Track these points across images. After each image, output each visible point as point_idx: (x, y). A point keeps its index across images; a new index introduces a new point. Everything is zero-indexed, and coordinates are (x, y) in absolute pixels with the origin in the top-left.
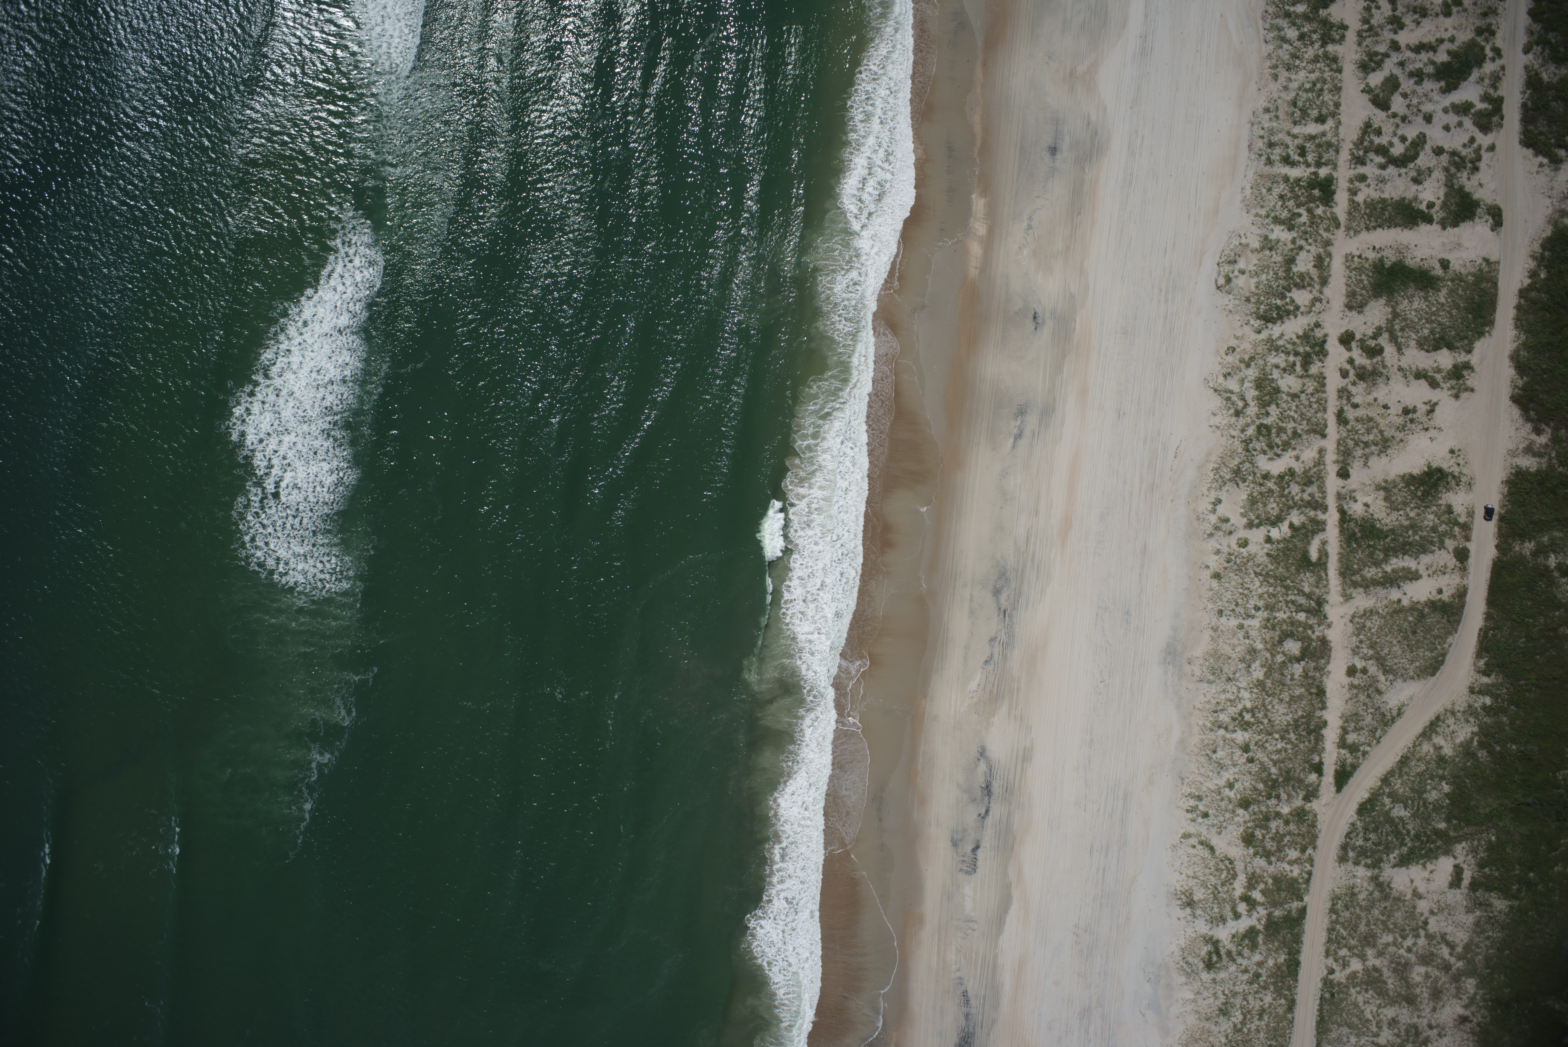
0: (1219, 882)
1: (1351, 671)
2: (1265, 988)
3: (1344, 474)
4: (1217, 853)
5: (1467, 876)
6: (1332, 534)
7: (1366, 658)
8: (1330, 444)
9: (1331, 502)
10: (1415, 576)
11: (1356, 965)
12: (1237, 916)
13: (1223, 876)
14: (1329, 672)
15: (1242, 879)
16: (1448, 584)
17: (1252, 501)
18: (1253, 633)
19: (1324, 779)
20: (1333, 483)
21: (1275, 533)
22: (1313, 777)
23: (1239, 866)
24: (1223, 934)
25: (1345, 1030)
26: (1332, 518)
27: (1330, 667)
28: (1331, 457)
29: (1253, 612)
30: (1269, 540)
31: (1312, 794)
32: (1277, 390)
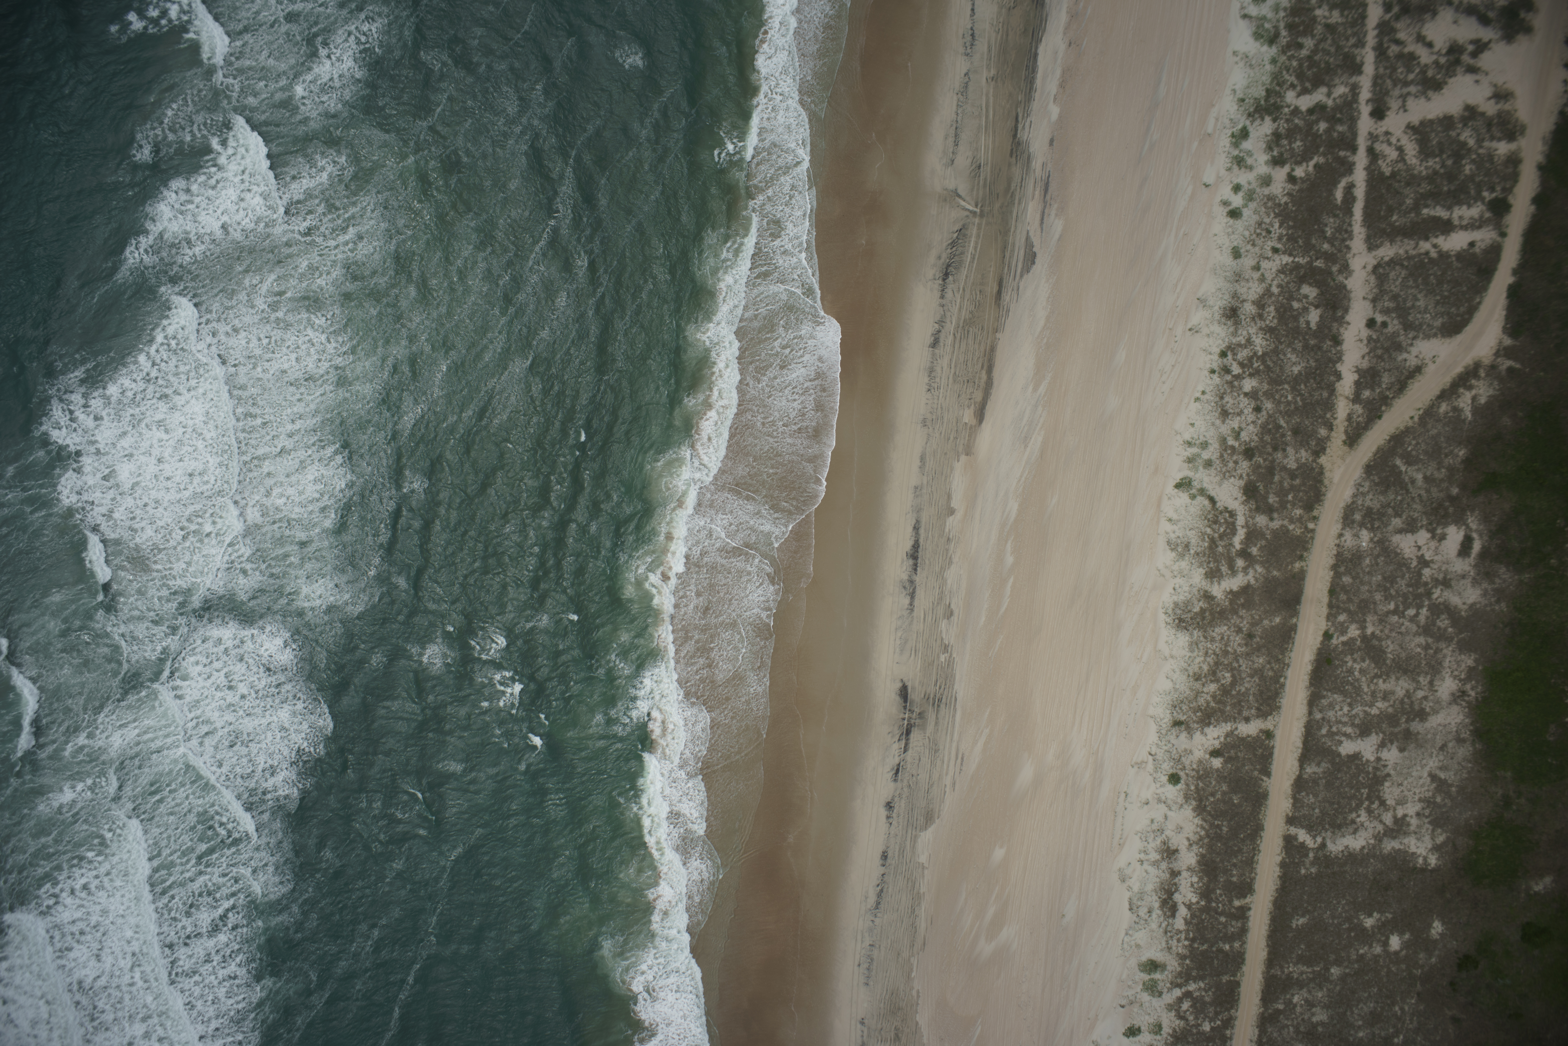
0: (1216, 535)
1: (1371, 323)
2: (1258, 649)
3: (1378, 114)
4: (1218, 505)
5: (1477, 546)
6: (1359, 176)
7: (1386, 311)
8: (1365, 83)
9: (1362, 143)
10: (1446, 227)
11: (1353, 632)
12: (1233, 572)
13: (1222, 530)
14: (1348, 323)
15: (1241, 534)
16: (1484, 237)
17: (1277, 136)
18: (1269, 276)
19: (1333, 434)
20: (1365, 124)
21: (1299, 172)
22: (1323, 432)
23: (1240, 520)
24: (1218, 590)
25: (1338, 697)
26: (1361, 159)
27: (1348, 318)
28: (1365, 94)
29: (1270, 254)
30: (1291, 179)
31: (1320, 450)
32: (1314, 19)
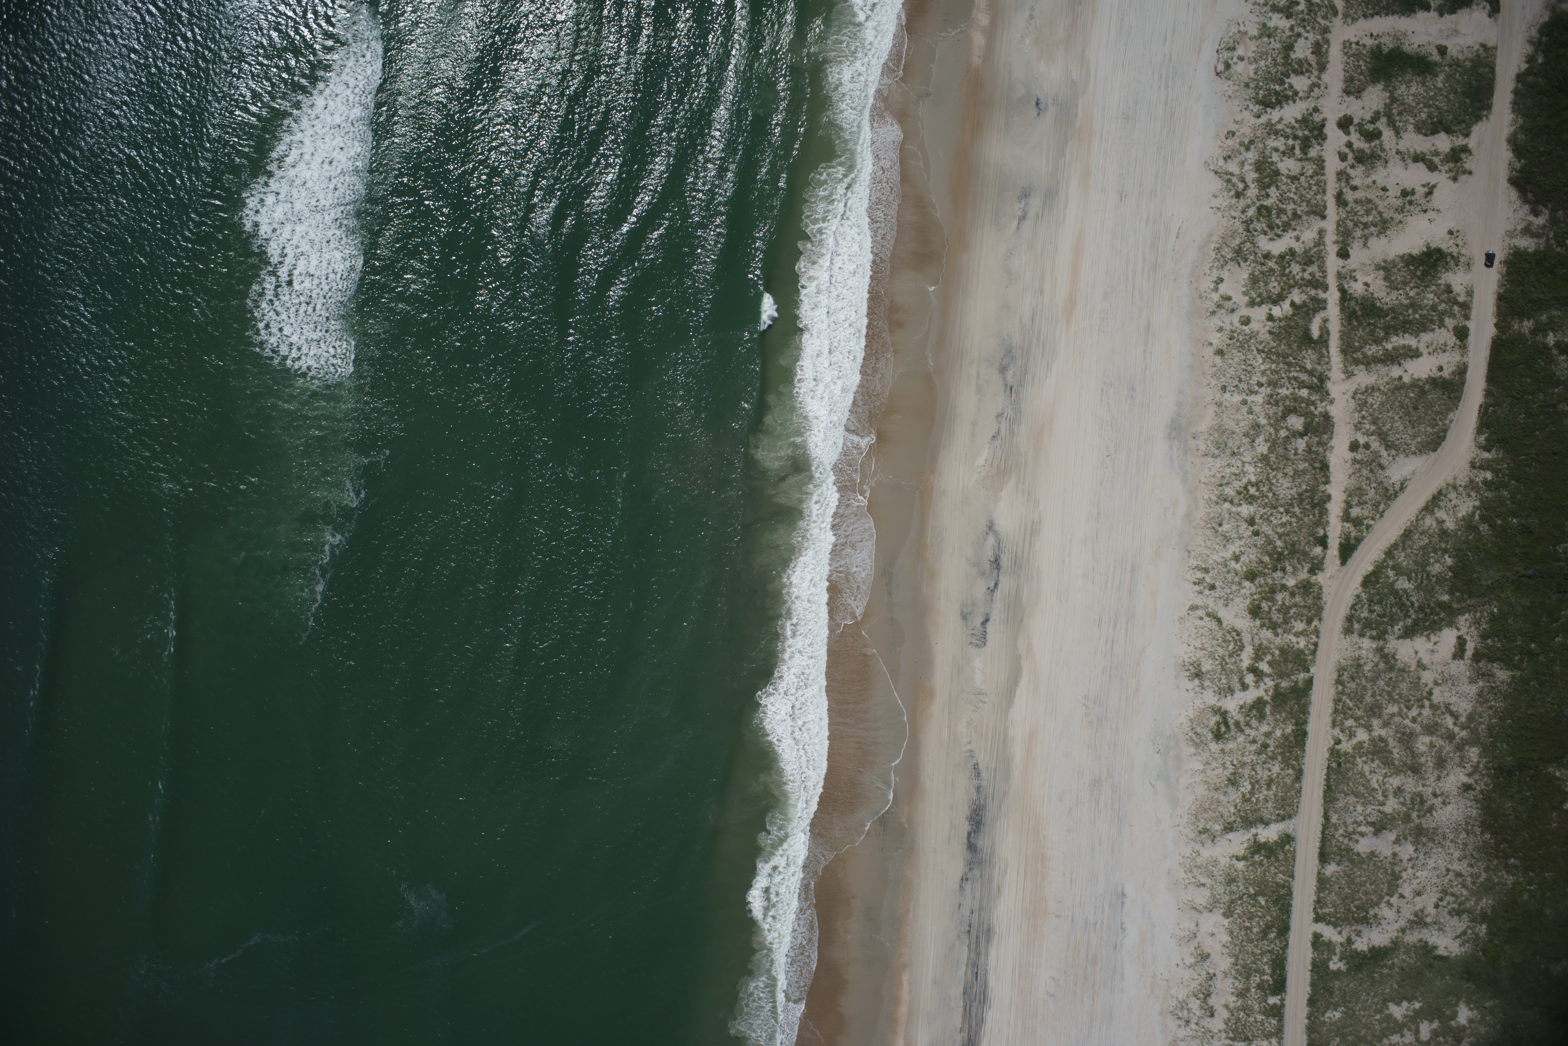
0: (1227, 653)
1: (1354, 446)
2: (1273, 758)
3: (1344, 254)
4: (1224, 625)
5: (1470, 647)
6: (1333, 312)
7: (1368, 434)
8: (1330, 225)
9: (1332, 281)
10: (1415, 354)
11: (1362, 735)
12: (1245, 687)
13: (1231, 648)
14: (1332, 447)
15: (1249, 651)
16: (1449, 361)
17: (1254, 280)
18: (1257, 409)
19: (1328, 552)
20: (1333, 263)
21: (1276, 311)
22: (1318, 550)
23: (1246, 638)
24: (1231, 705)
25: (1352, 799)
26: (1333, 296)
27: (1333, 443)
28: (1331, 237)
29: (1256, 388)
30: (1270, 318)
31: (1317, 567)
32: (1277, 173)
